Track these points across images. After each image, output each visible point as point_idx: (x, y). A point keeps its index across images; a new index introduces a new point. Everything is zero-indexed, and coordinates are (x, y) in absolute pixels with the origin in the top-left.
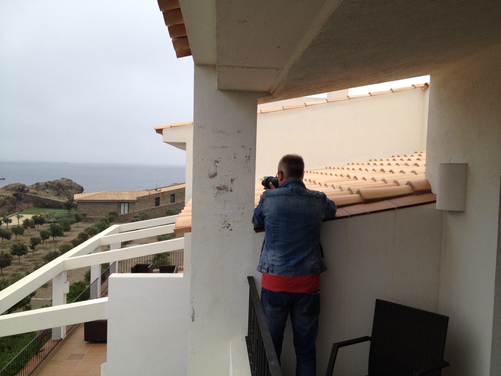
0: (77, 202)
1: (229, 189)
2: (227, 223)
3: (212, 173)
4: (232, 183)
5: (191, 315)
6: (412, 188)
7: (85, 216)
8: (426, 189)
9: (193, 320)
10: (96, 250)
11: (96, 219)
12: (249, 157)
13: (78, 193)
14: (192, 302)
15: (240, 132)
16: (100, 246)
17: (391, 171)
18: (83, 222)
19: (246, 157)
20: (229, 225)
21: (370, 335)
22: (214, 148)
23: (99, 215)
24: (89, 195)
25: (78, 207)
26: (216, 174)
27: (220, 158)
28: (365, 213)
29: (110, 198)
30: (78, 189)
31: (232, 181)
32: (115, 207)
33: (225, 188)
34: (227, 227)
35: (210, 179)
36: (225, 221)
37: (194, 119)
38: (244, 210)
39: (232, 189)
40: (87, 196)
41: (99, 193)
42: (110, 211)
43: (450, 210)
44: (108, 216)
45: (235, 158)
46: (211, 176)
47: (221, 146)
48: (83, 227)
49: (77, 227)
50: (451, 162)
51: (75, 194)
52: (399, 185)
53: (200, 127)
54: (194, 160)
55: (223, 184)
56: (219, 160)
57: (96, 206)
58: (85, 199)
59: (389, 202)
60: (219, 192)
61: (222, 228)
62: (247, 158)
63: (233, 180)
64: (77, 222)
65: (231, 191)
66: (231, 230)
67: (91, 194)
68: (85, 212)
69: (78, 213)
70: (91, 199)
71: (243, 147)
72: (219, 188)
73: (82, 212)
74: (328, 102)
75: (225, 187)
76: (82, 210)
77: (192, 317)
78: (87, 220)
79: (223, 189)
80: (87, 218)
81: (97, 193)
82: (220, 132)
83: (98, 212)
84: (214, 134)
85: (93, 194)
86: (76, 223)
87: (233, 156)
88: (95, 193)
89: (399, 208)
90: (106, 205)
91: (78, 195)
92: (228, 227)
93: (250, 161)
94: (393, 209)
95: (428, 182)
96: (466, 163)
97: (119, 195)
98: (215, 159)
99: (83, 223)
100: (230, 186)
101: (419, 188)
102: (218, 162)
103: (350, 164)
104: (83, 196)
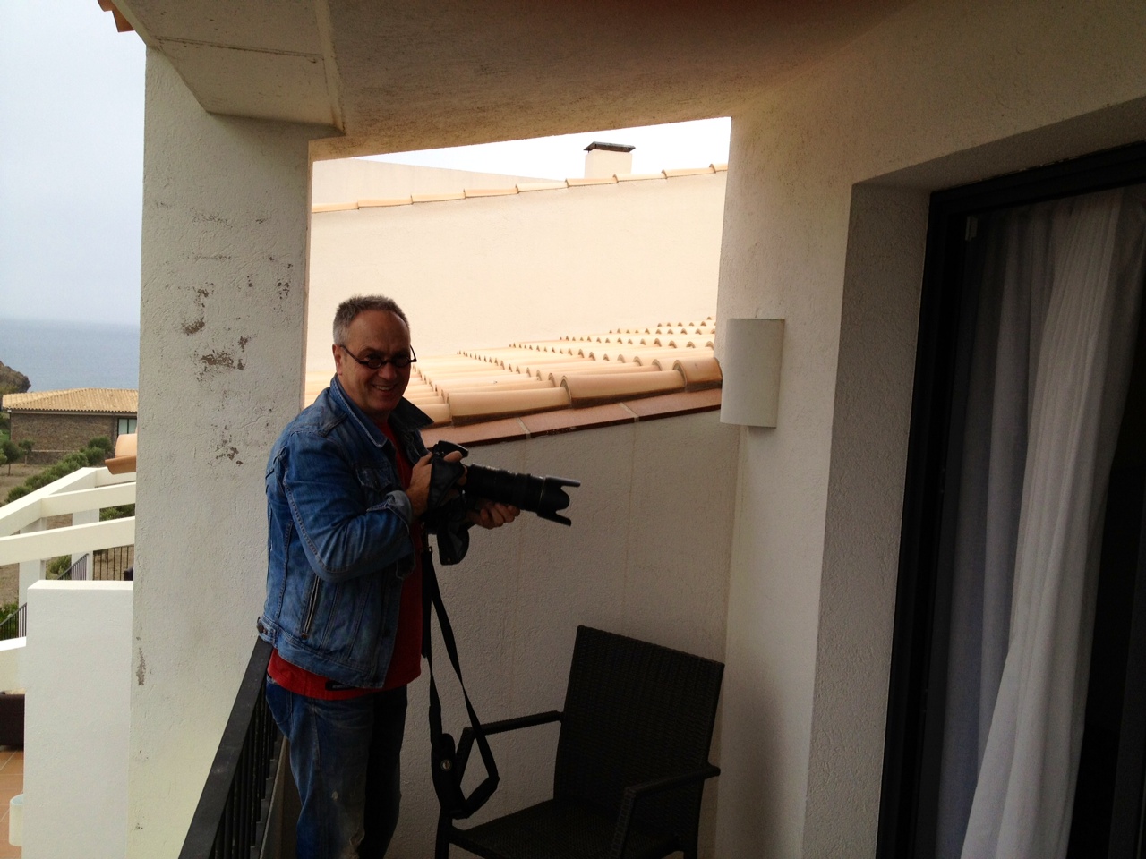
0: (10, 413)
1: (236, 364)
2: (230, 445)
3: (192, 321)
4: (243, 347)
5: (137, 669)
6: (683, 375)
7: (29, 448)
8: (711, 379)
9: (141, 683)
10: (33, 526)
11: (58, 456)
12: (287, 284)
13: (13, 392)
14: (138, 638)
15: (264, 223)
16: (43, 519)
17: (672, 345)
18: (23, 462)
19: (280, 284)
20: (235, 450)
21: (561, 709)
22: (197, 258)
23: (63, 447)
24: (40, 397)
25: (13, 425)
26: (201, 325)
27: (212, 284)
28: (565, 429)
29: (91, 405)
30: (14, 382)
31: (243, 342)
32: (106, 427)
33: (224, 360)
34: (229, 455)
35: (184, 336)
36: (225, 442)
37: (144, 182)
38: (271, 414)
39: (242, 362)
40: (36, 398)
41: (65, 392)
42: (91, 439)
43: (752, 425)
44: (87, 449)
45: (250, 285)
46: (187, 329)
47: (215, 254)
48: (23, 475)
49: (9, 475)
50: (760, 316)
51: (6, 394)
52: (660, 369)
53: (160, 204)
54: (145, 286)
55: (220, 349)
56: (209, 289)
57: (58, 423)
58: (29, 407)
59: (625, 407)
60: (209, 368)
61: (217, 457)
62: (282, 288)
63: (246, 341)
64: (8, 462)
65: (241, 367)
66: (240, 463)
67: (45, 395)
68: (30, 439)
69: (12, 440)
70: (45, 406)
71: (271, 259)
72: (209, 360)
73: (21, 438)
74: (569, 186)
75: (224, 356)
76: (24, 433)
77: (138, 675)
78: (33, 459)
79: (220, 363)
80: (36, 454)
81: (60, 393)
82: (212, 218)
83: (62, 439)
84: (196, 223)
85: (50, 395)
86: (7, 466)
87: (246, 282)
88: (55, 394)
89: (643, 419)
90: (81, 424)
91: (13, 396)
92: (231, 457)
93: (289, 295)
94: (630, 421)
95: (718, 363)
96: (783, 318)
97: (116, 400)
98: (197, 288)
99: (23, 465)
100: (237, 354)
101: (696, 377)
102: (206, 295)
103: (615, 331)
104: (25, 400)
